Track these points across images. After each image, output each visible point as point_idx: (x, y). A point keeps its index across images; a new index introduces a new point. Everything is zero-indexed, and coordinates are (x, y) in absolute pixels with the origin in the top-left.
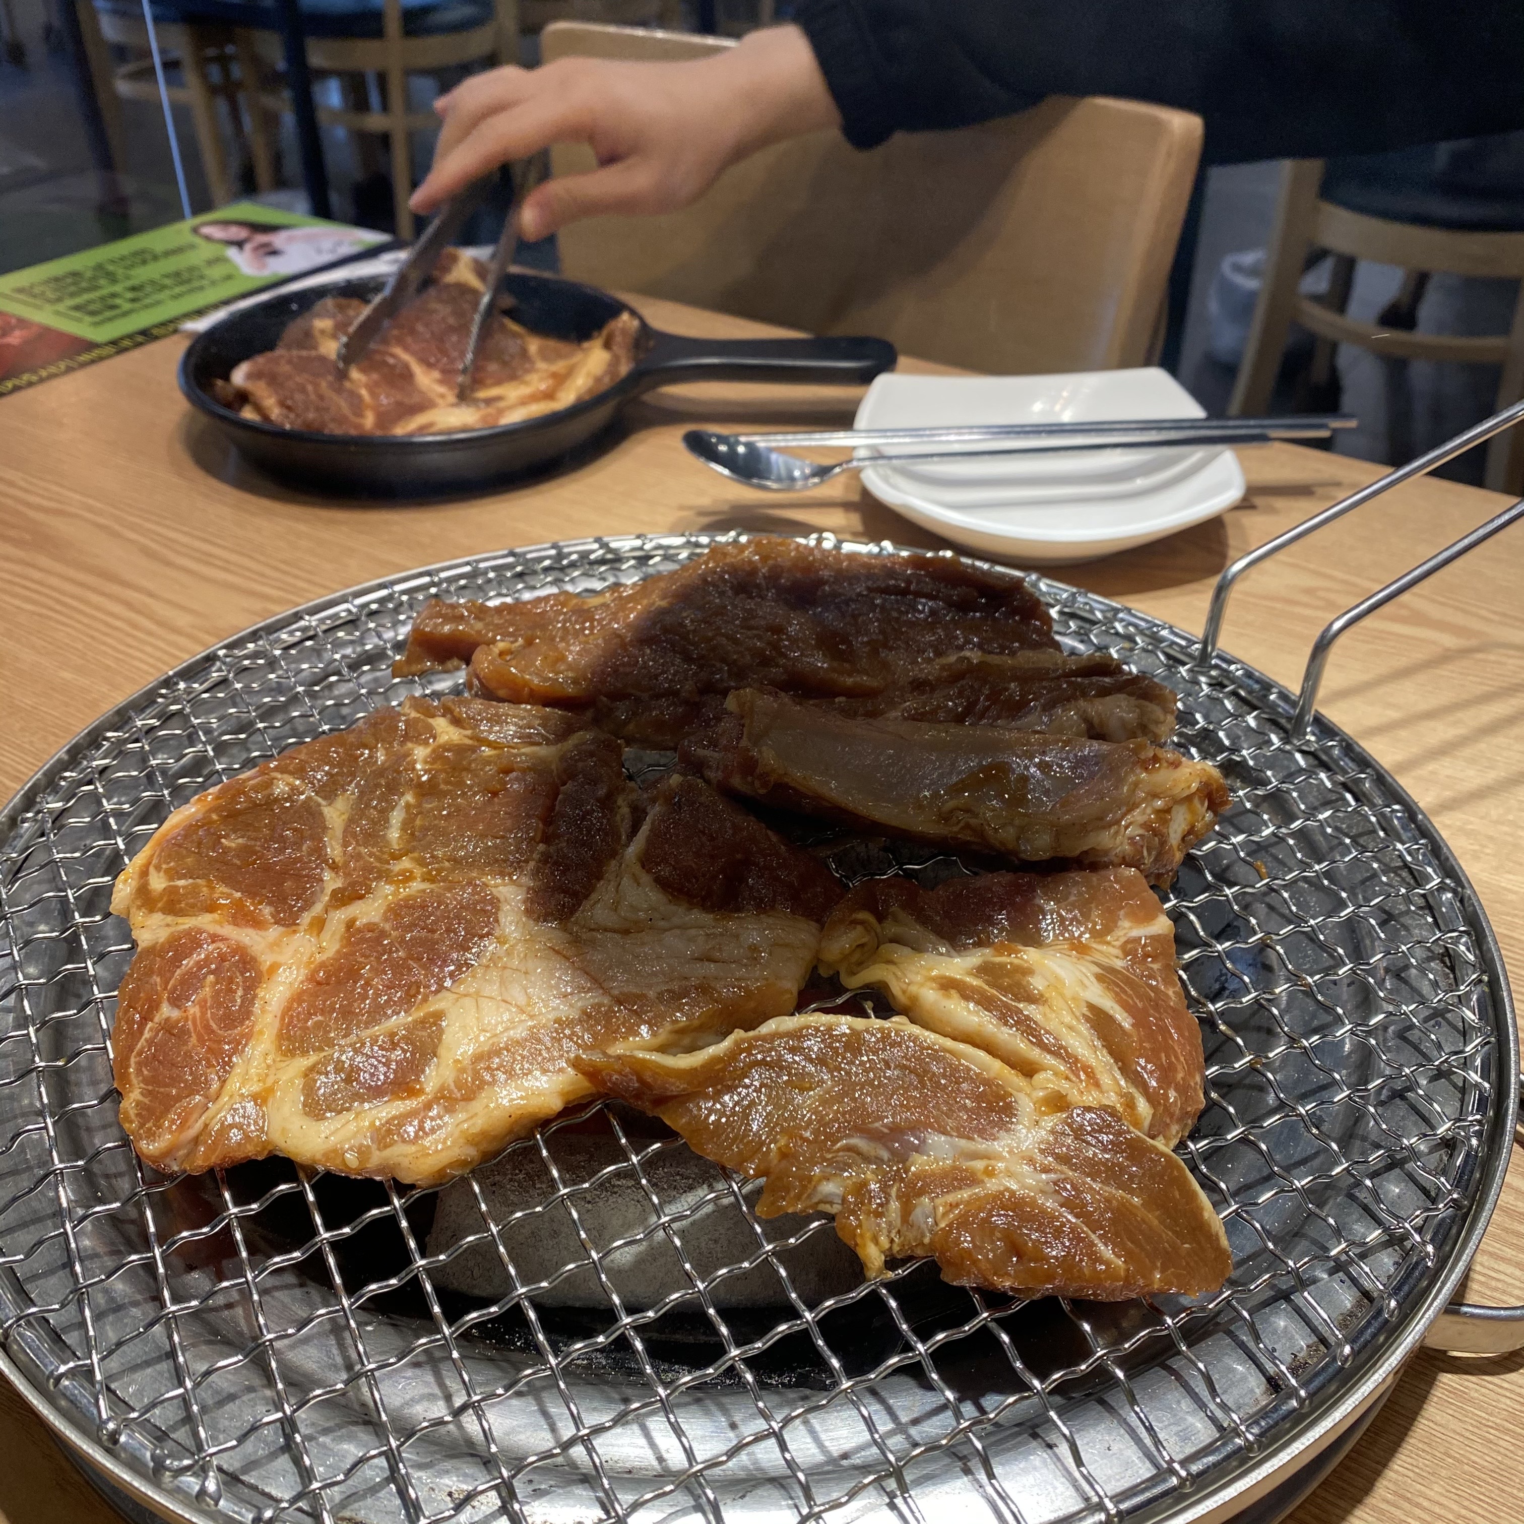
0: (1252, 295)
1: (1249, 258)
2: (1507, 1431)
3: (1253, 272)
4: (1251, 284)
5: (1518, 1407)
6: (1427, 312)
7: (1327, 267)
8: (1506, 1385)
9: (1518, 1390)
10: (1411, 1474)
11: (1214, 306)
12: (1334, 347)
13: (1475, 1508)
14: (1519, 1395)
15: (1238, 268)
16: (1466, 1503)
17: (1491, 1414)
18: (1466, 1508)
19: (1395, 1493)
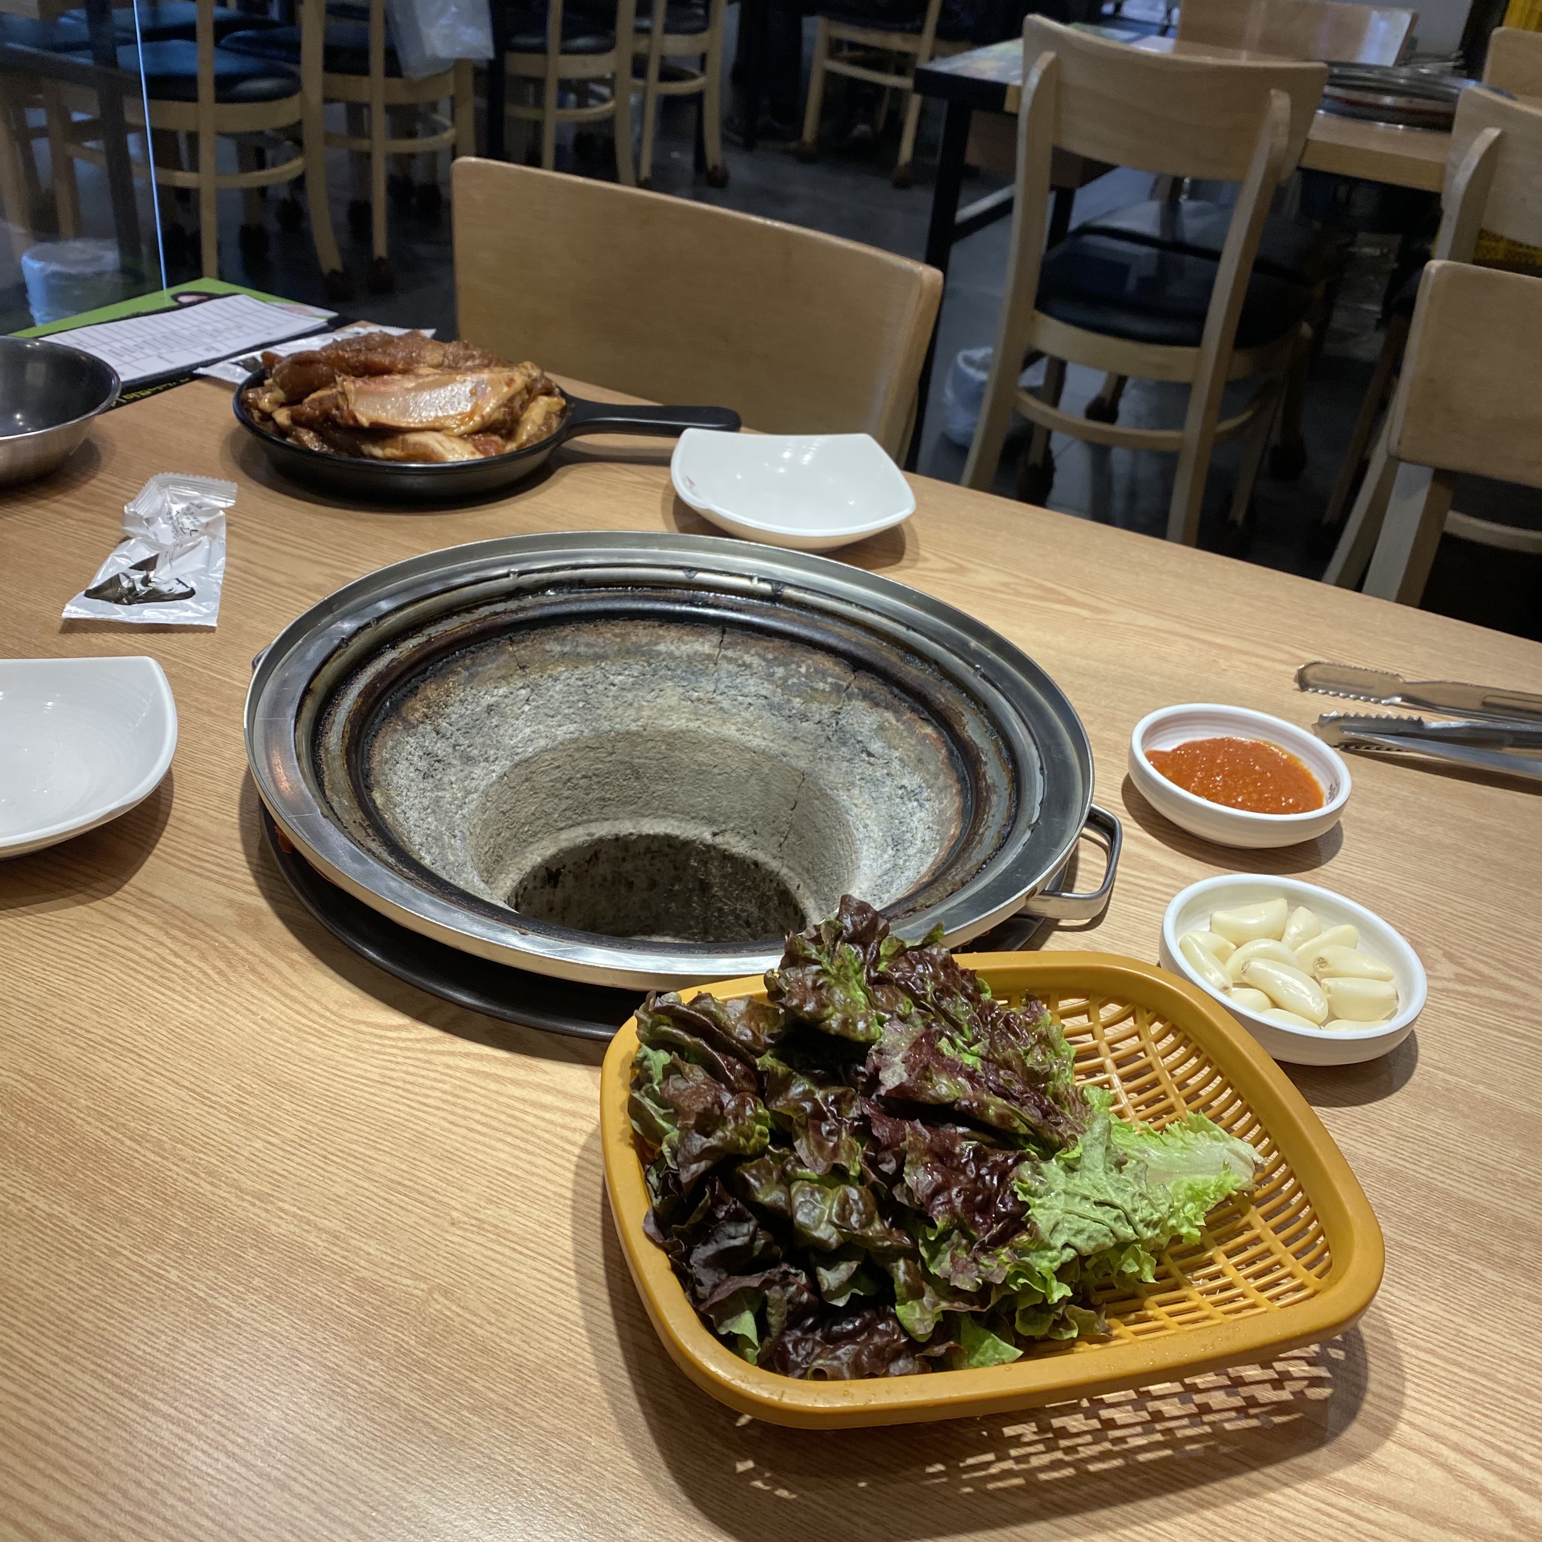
0: (982, 384)
1: (979, 354)
3: (982, 366)
4: (982, 376)
6: (1124, 406)
7: (1042, 365)
11: (949, 394)
12: (1049, 433)
15: (970, 362)
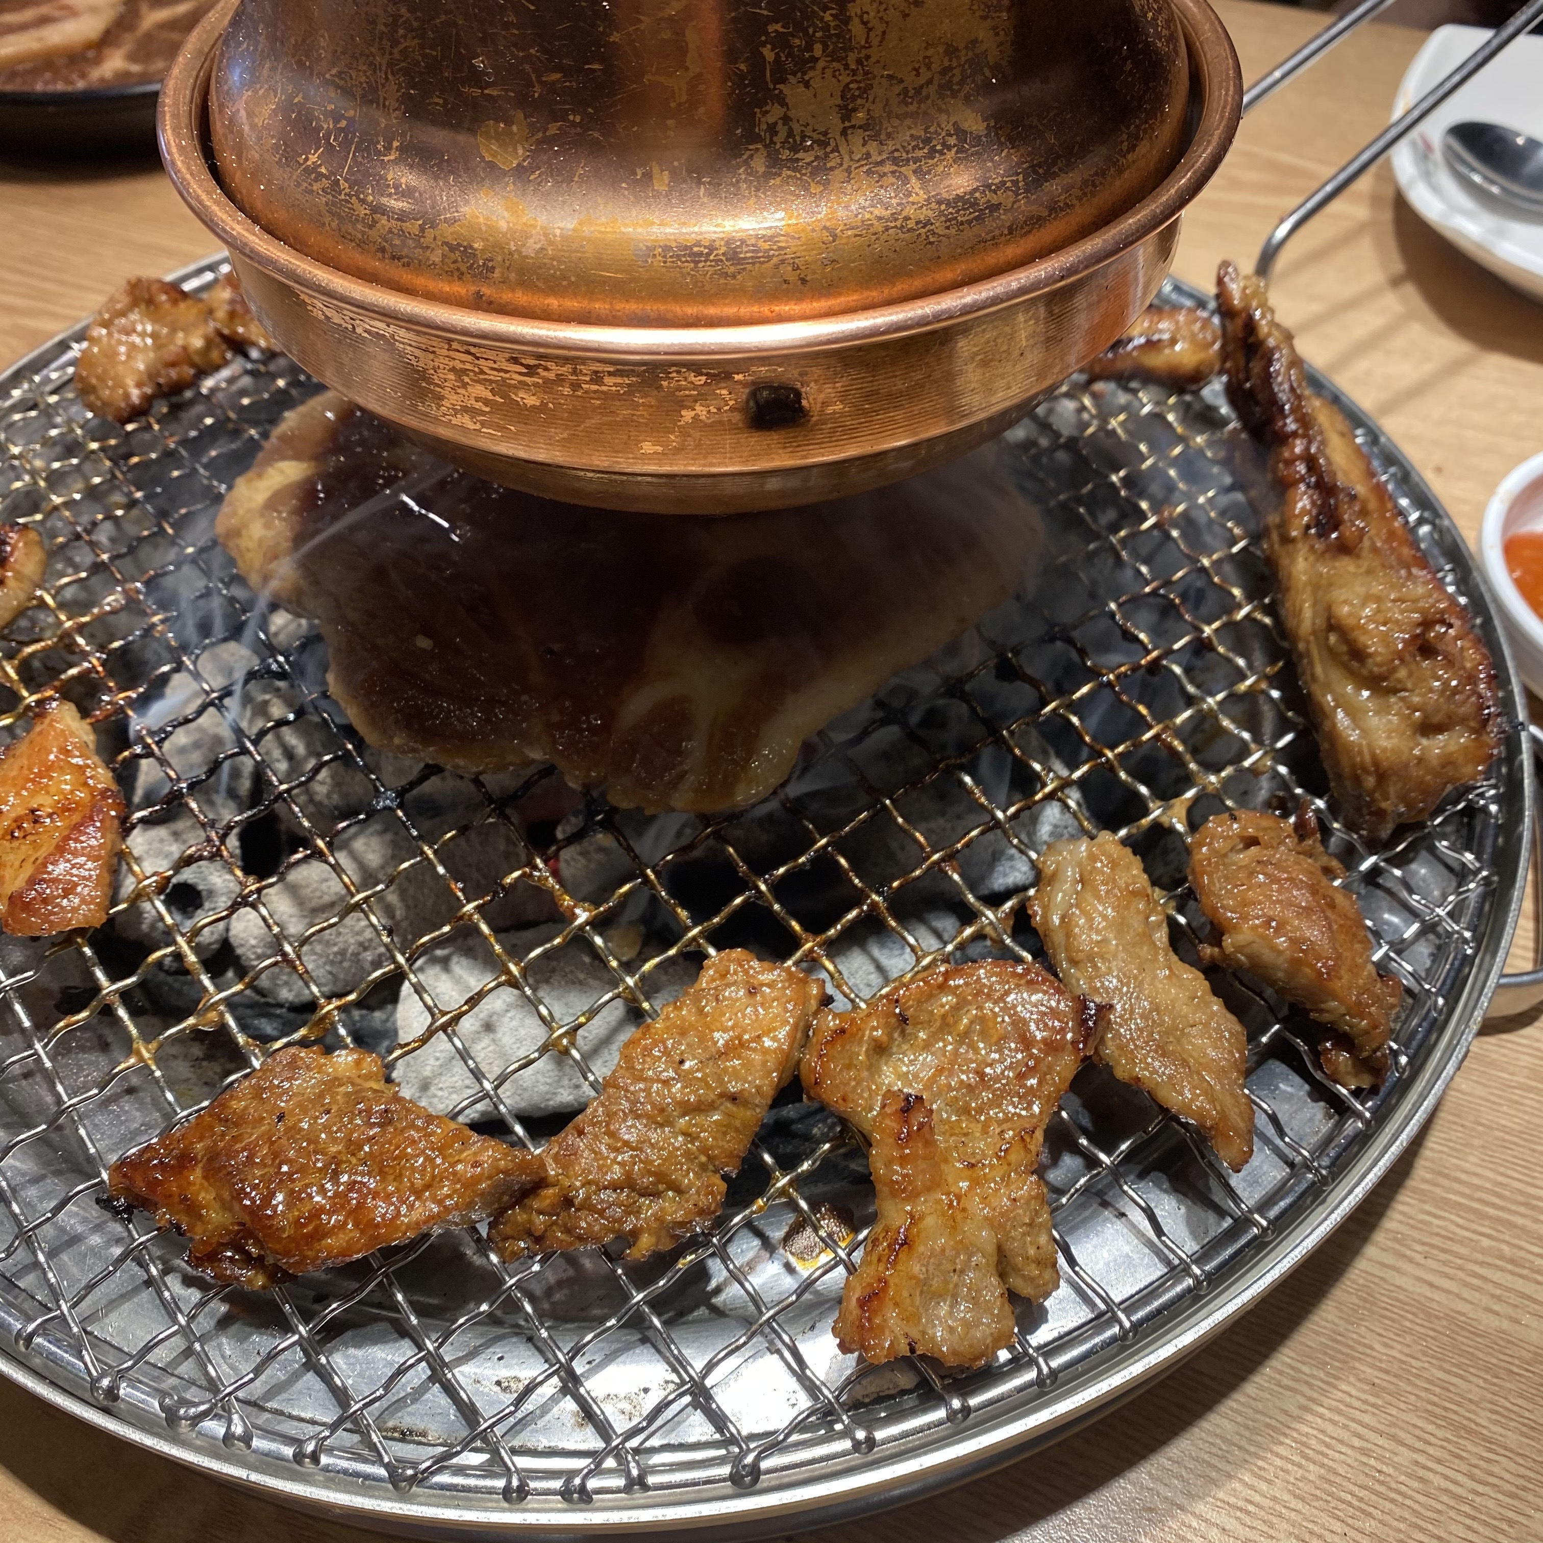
2: (1530, 1089)
5: (1537, 1062)
8: (1524, 1041)
9: (1537, 1045)
10: (1445, 1149)
13: (1510, 1173)
14: (1538, 1049)
16: (1502, 1169)
17: (1513, 1074)
18: (1503, 1175)
19: (1433, 1172)
